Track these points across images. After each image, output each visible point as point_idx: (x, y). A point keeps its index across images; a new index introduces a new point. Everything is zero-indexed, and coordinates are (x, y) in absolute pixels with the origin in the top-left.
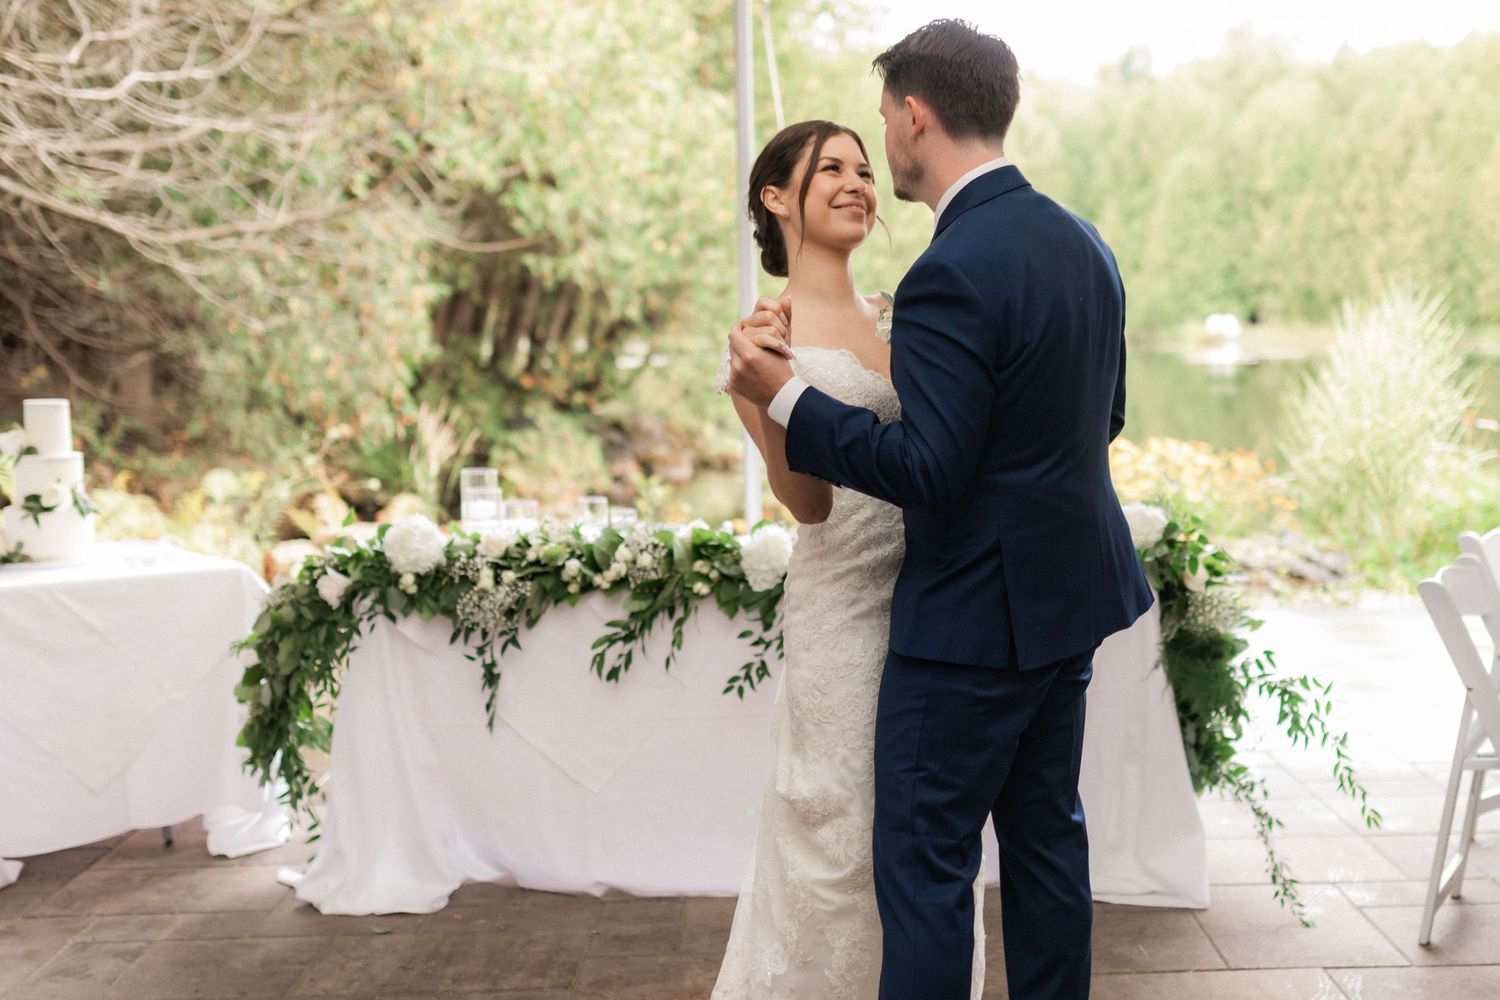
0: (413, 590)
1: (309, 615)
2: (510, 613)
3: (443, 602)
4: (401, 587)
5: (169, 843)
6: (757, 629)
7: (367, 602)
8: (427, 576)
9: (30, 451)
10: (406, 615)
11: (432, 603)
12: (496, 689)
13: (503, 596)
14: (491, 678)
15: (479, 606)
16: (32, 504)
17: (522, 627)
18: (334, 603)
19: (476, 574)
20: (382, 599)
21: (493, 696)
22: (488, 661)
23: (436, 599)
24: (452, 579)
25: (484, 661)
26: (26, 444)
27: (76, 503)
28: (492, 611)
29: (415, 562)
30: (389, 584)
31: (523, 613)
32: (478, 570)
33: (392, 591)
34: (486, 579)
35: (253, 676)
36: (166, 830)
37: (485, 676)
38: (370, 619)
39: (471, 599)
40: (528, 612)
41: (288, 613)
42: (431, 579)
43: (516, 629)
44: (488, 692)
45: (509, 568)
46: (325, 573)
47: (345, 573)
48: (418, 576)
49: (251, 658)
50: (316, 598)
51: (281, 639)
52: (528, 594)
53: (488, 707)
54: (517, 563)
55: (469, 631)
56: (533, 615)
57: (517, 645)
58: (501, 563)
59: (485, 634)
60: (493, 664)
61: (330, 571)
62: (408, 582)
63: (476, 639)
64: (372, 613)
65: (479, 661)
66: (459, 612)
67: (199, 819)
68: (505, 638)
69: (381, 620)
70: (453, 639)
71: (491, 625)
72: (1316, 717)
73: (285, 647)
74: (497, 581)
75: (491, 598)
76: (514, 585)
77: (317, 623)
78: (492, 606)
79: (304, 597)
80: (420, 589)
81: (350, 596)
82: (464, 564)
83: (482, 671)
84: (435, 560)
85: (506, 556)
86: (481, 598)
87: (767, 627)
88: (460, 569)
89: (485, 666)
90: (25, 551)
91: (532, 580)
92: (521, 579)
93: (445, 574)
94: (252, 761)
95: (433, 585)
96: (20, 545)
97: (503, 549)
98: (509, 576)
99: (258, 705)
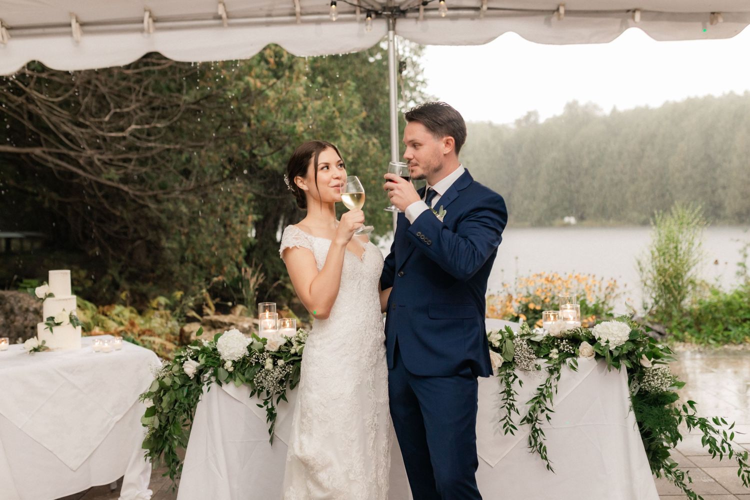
0: (231, 369)
1: (178, 382)
2: (281, 382)
3: (247, 376)
4: (225, 368)
7: (207, 375)
8: (239, 362)
9: (51, 295)
10: (227, 383)
11: (241, 376)
12: (274, 422)
13: (277, 374)
14: (272, 416)
15: (265, 379)
16: (51, 322)
17: (288, 389)
18: (192, 376)
19: (264, 361)
20: (215, 374)
21: (272, 426)
22: (270, 407)
23: (244, 374)
24: (252, 364)
25: (268, 407)
26: (48, 293)
27: (72, 321)
28: (271, 381)
29: (232, 355)
30: (219, 366)
31: (289, 382)
32: (265, 359)
33: (221, 369)
34: (269, 364)
35: (151, 412)
37: (268, 415)
38: (208, 384)
39: (261, 375)
40: (291, 381)
41: (168, 381)
42: (241, 363)
43: (285, 390)
44: (270, 423)
45: (281, 358)
46: (187, 360)
47: (196, 360)
48: (234, 362)
49: (149, 403)
50: (183, 373)
51: (164, 394)
52: (291, 372)
53: (270, 431)
54: (286, 354)
55: (260, 392)
56: (294, 383)
57: (286, 400)
58: (278, 355)
59: (268, 393)
60: (273, 408)
61: (189, 359)
62: (229, 365)
63: (264, 395)
64: (209, 381)
65: (265, 408)
66: (255, 382)
68: (278, 395)
69: (214, 385)
70: (252, 395)
71: (272, 389)
72: (726, 443)
73: (166, 399)
74: (275, 364)
75: (272, 374)
76: (283, 368)
77: (183, 386)
78: (272, 379)
79: (176, 372)
80: (235, 369)
81: (200, 372)
82: (258, 356)
83: (267, 412)
84: (243, 353)
85: (279, 351)
86: (267, 375)
88: (256, 358)
89: (268, 410)
90: (47, 345)
91: (292, 364)
92: (288, 364)
93: (248, 361)
95: (242, 366)
96: (44, 342)
97: (278, 347)
98: (281, 362)
99: (152, 428)
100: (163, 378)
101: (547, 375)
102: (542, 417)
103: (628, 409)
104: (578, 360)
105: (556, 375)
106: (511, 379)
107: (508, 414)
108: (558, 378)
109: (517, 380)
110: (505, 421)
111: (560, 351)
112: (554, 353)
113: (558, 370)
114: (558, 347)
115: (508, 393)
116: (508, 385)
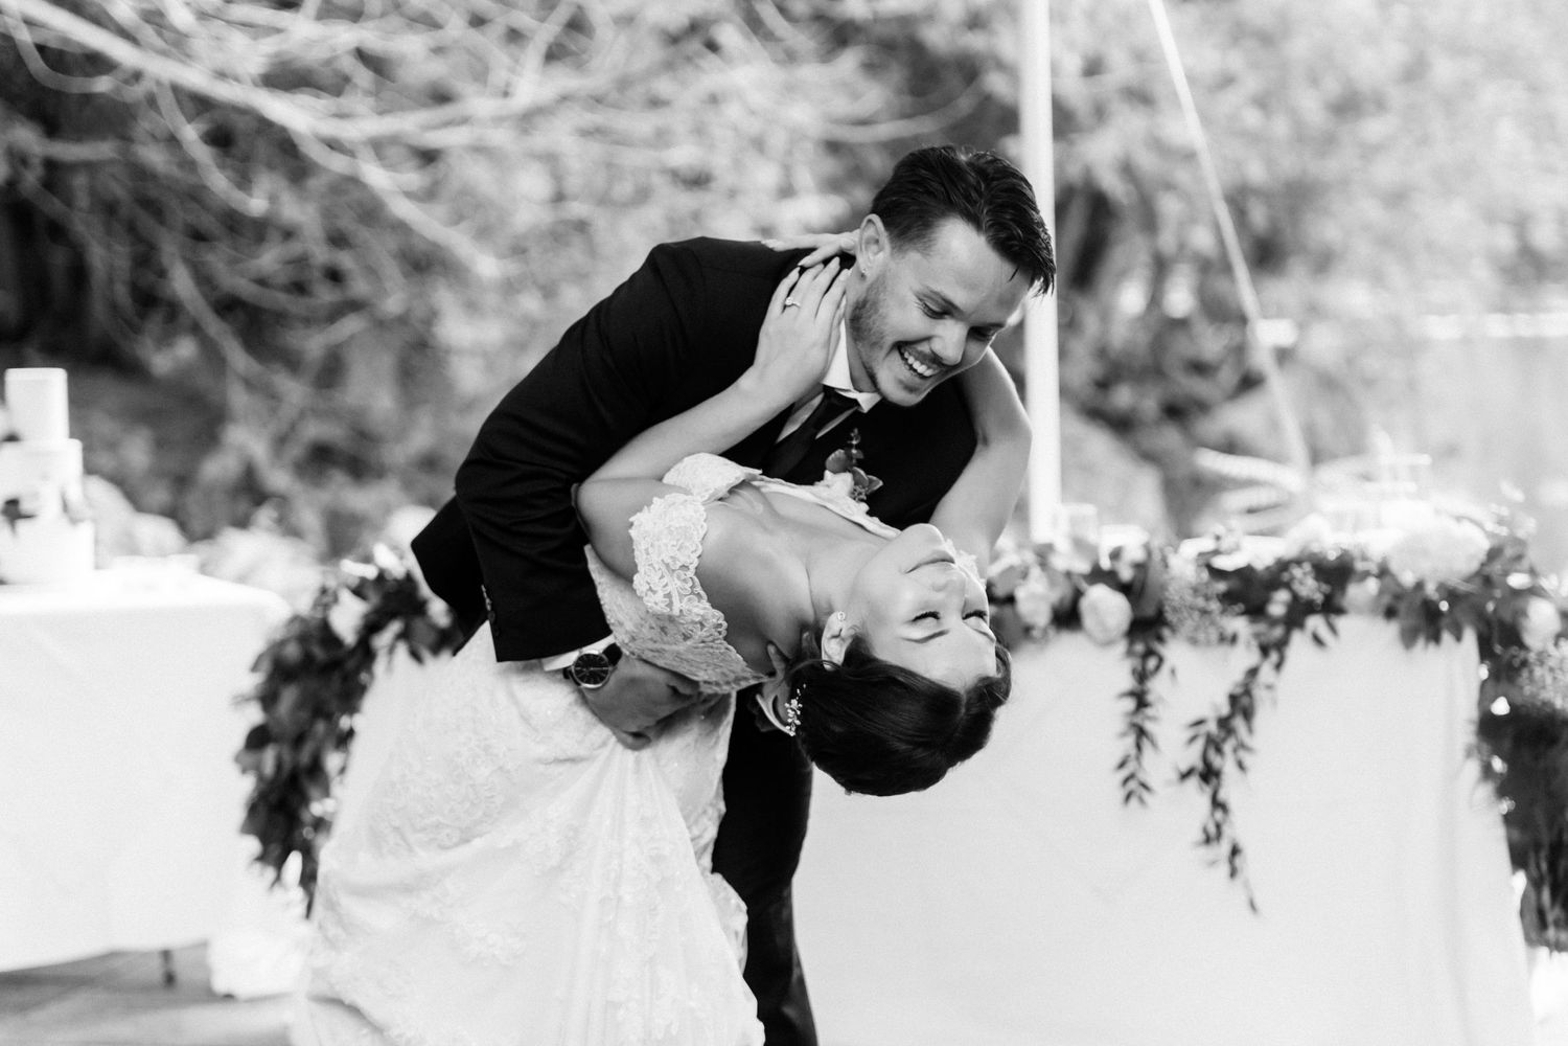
0: (445, 623)
1: (319, 653)
4: (430, 618)
5: (170, 979)
7: (387, 635)
9: (12, 437)
10: (435, 654)
16: (10, 510)
18: (349, 640)
20: (407, 635)
26: (6, 428)
27: (65, 507)
30: (415, 614)
33: (421, 622)
35: (258, 739)
36: (166, 955)
38: (388, 658)
41: (292, 652)
46: (339, 597)
47: (364, 598)
50: (327, 631)
51: (283, 687)
61: (345, 594)
62: (439, 611)
64: (392, 650)
67: (204, 945)
69: (404, 661)
73: (287, 697)
77: (329, 667)
79: (312, 631)
81: (372, 627)
94: (262, 858)
99: (261, 778)
100: (282, 643)
101: (1250, 658)
102: (1227, 765)
103: (1460, 754)
104: (1341, 622)
105: (1274, 657)
106: (1152, 663)
107: (1133, 751)
108: (1278, 666)
109: (1165, 669)
110: (1125, 773)
111: (1295, 597)
112: (1278, 605)
113: (1281, 645)
114: (1288, 586)
115: (1141, 700)
116: (1142, 676)
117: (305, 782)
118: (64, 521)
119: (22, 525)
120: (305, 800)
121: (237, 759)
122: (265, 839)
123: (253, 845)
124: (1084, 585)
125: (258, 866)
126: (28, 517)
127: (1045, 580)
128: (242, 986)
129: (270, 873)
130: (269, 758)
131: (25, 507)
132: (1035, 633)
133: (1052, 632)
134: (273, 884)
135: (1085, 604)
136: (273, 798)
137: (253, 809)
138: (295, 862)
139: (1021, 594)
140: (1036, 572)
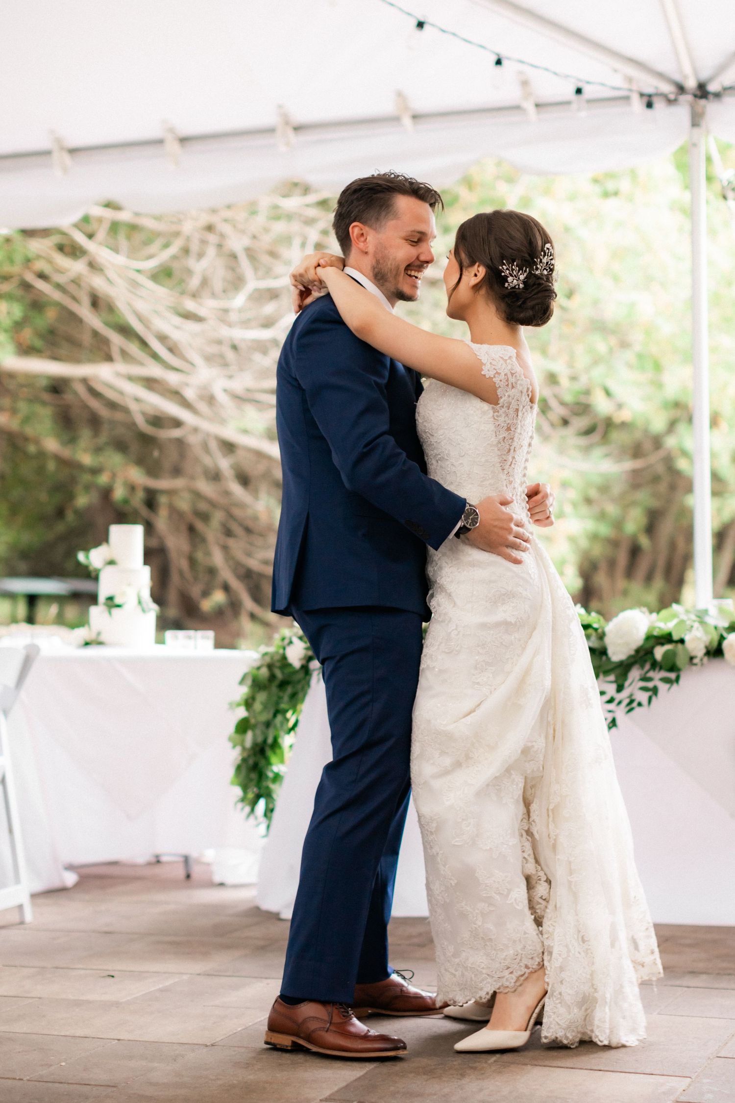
1: (279, 675)
6: (611, 689)
9: (111, 562)
16: (110, 603)
18: (297, 665)
26: (108, 558)
27: (140, 602)
35: (243, 727)
36: (186, 859)
49: (242, 713)
50: (285, 662)
51: (258, 693)
77: (286, 682)
79: (276, 661)
81: (308, 659)
87: (620, 689)
90: (103, 638)
94: (243, 800)
96: (99, 634)
99: (244, 749)
100: (259, 668)
117: (269, 753)
118: (139, 609)
119: (115, 611)
120: (269, 763)
121: (230, 739)
122: (245, 788)
123: (238, 791)
124: (725, 634)
125: (240, 805)
126: (118, 606)
127: (700, 628)
128: (229, 880)
129: (248, 809)
130: (249, 736)
131: (117, 601)
132: (696, 661)
133: (706, 659)
134: (248, 816)
135: (725, 645)
136: (251, 762)
137: (239, 768)
138: (262, 803)
139: (687, 638)
140: (696, 625)
